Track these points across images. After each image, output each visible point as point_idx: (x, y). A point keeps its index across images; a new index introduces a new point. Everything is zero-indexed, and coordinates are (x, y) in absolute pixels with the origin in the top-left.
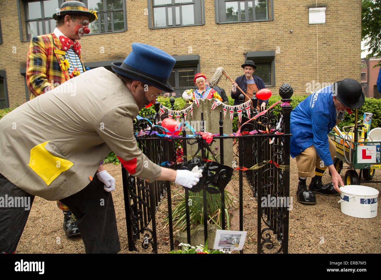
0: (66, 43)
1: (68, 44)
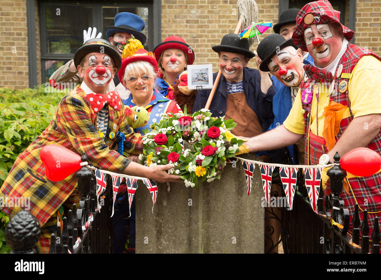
0: (96, 103)
1: (98, 103)
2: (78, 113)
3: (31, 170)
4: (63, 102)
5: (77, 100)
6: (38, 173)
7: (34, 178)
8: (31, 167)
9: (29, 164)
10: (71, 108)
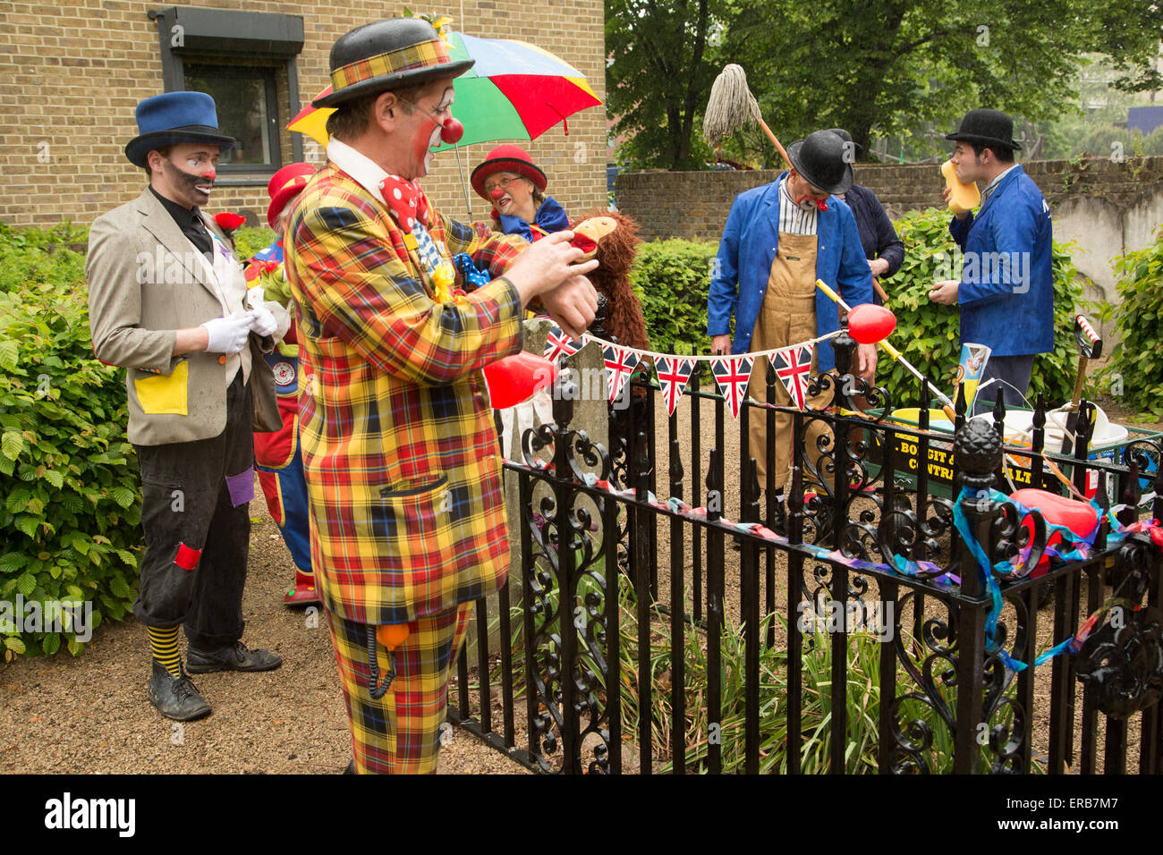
1: (411, 203)
2: (356, 253)
3: (390, 488)
4: (301, 232)
5: (338, 209)
6: (410, 477)
7: (419, 496)
8: (385, 481)
9: (373, 480)
10: (333, 244)
